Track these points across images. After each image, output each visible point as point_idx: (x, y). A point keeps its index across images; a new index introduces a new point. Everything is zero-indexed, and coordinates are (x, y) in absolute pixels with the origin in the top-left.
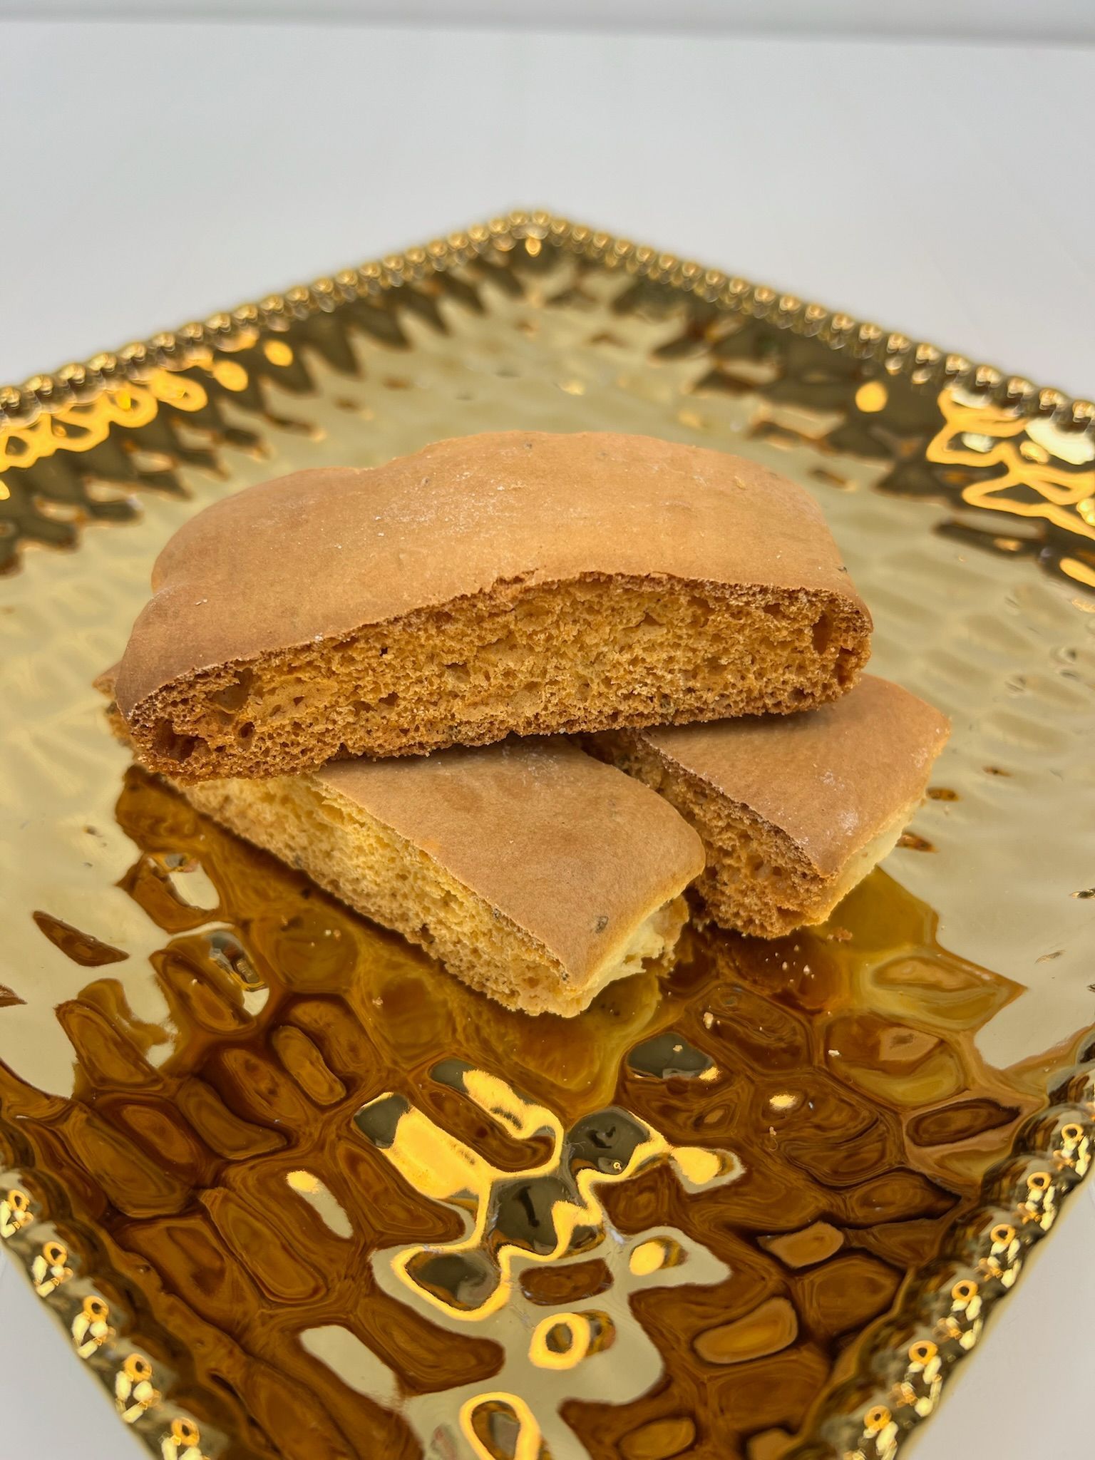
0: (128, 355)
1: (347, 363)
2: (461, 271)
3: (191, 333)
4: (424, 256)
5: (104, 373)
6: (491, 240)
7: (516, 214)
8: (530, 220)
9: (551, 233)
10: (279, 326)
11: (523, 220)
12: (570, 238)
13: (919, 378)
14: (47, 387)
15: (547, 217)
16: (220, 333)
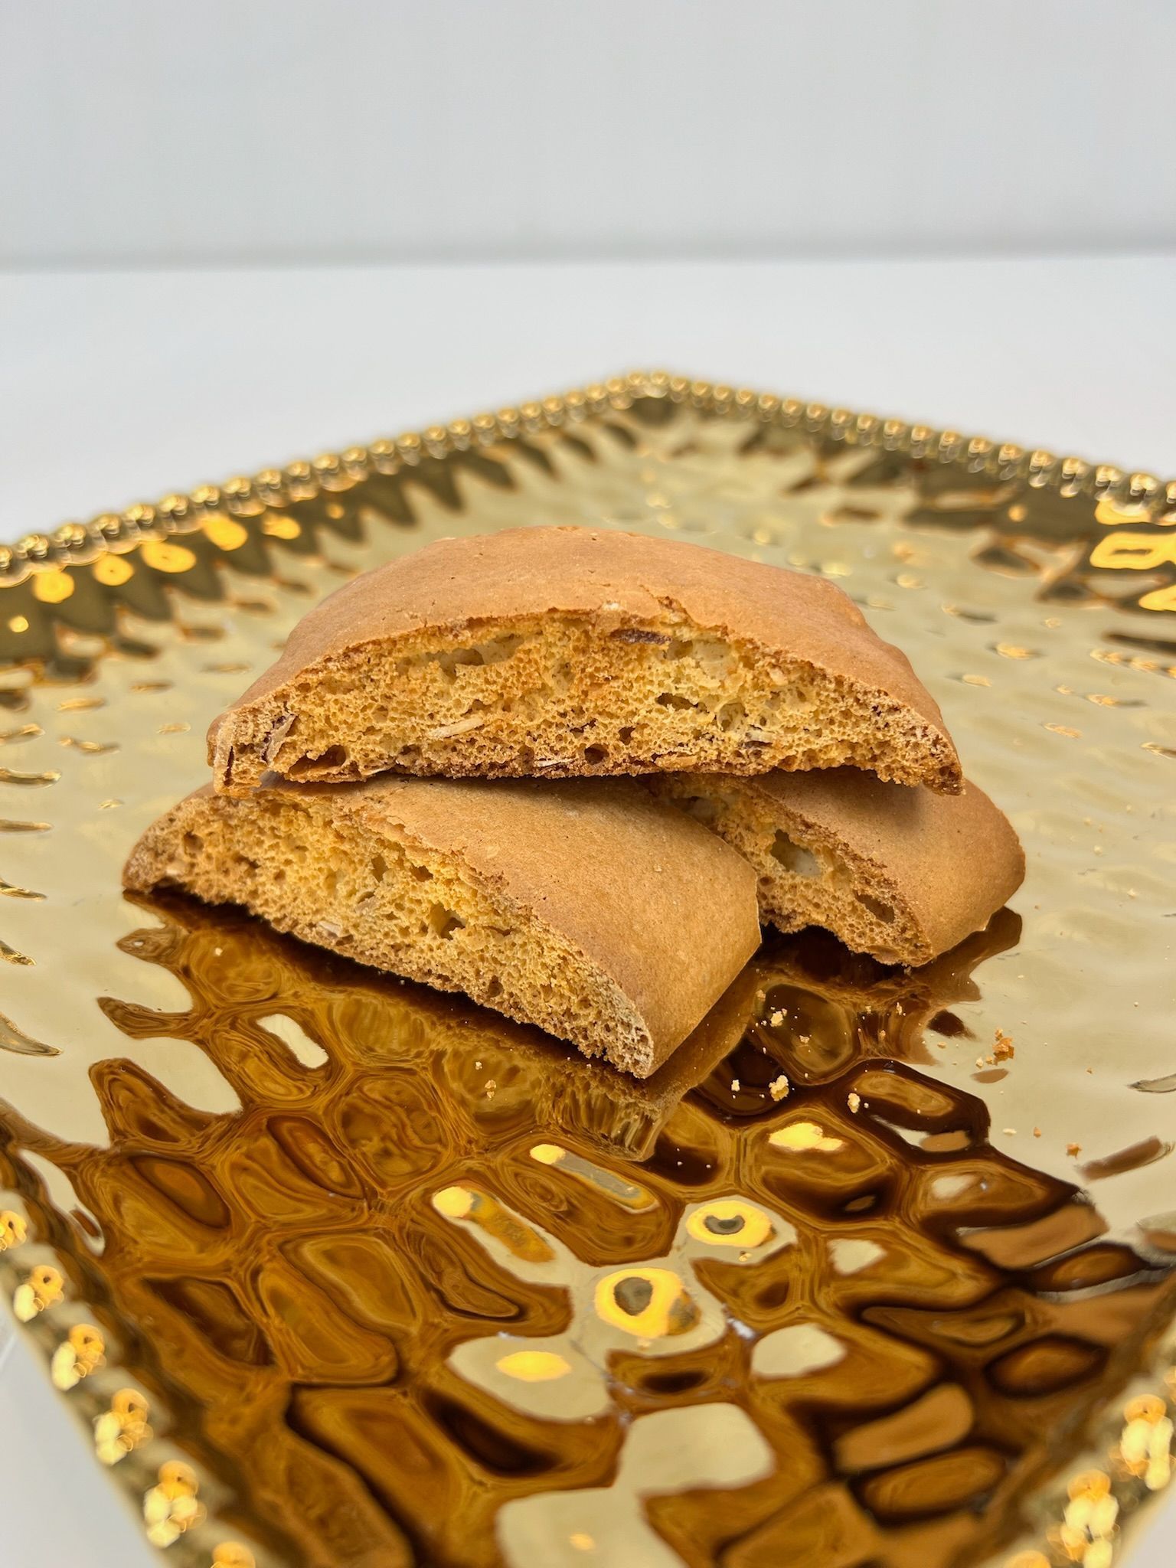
0: (233, 488)
1: (451, 499)
2: (576, 425)
3: (297, 471)
4: (539, 412)
5: (207, 505)
6: (608, 399)
7: (635, 376)
8: (649, 380)
9: (669, 390)
10: (387, 470)
11: (641, 382)
12: (690, 395)
13: (1068, 492)
14: (149, 516)
15: (667, 378)
16: (328, 472)
